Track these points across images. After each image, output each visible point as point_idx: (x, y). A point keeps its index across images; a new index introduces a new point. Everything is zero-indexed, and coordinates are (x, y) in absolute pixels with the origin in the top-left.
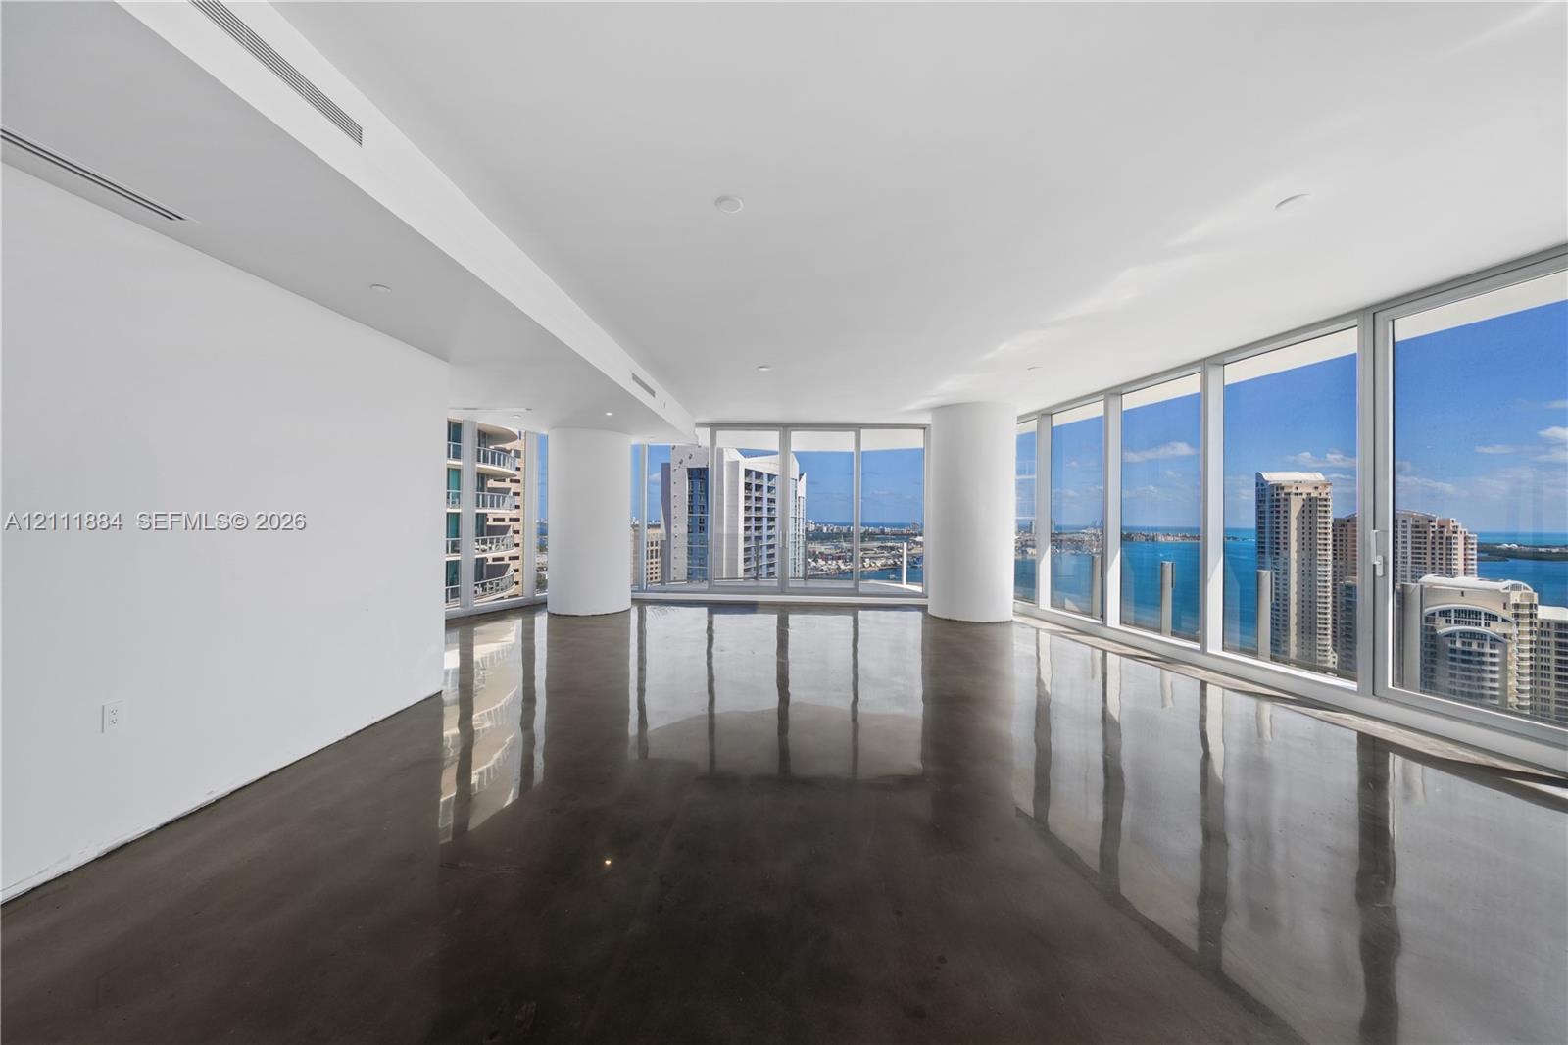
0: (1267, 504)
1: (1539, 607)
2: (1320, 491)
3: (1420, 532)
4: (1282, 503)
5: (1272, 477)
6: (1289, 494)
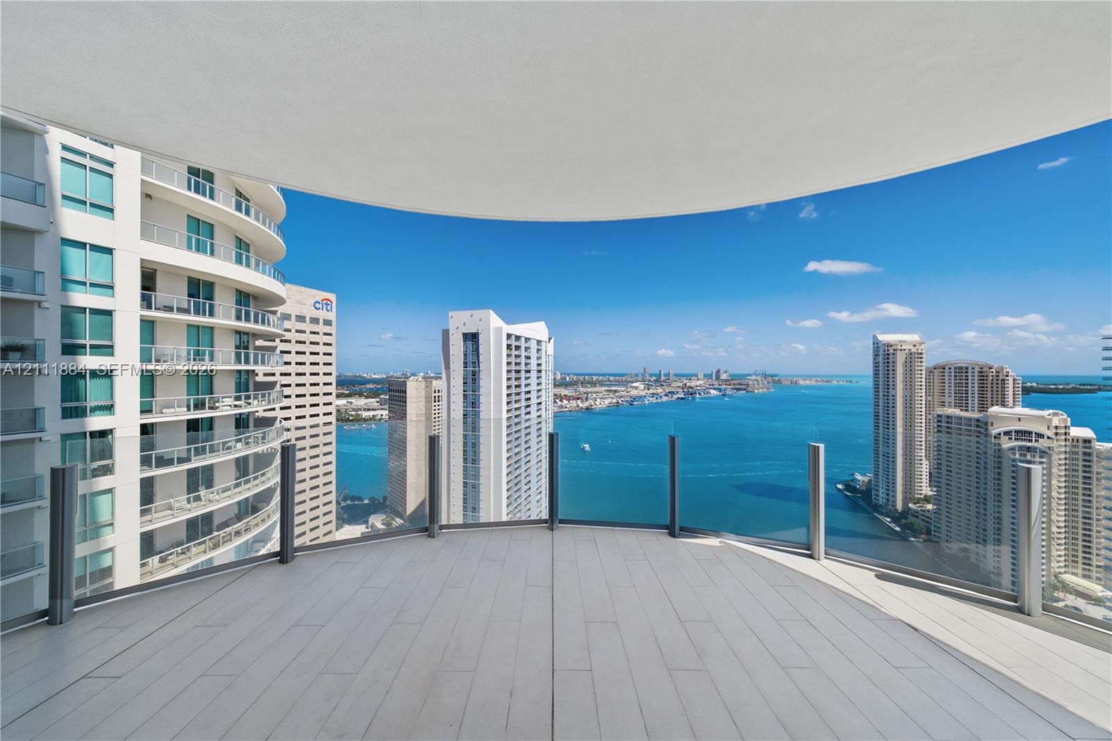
0: (881, 357)
1: (1071, 428)
2: (917, 348)
3: (983, 376)
4: (891, 356)
5: (884, 338)
6: (896, 350)
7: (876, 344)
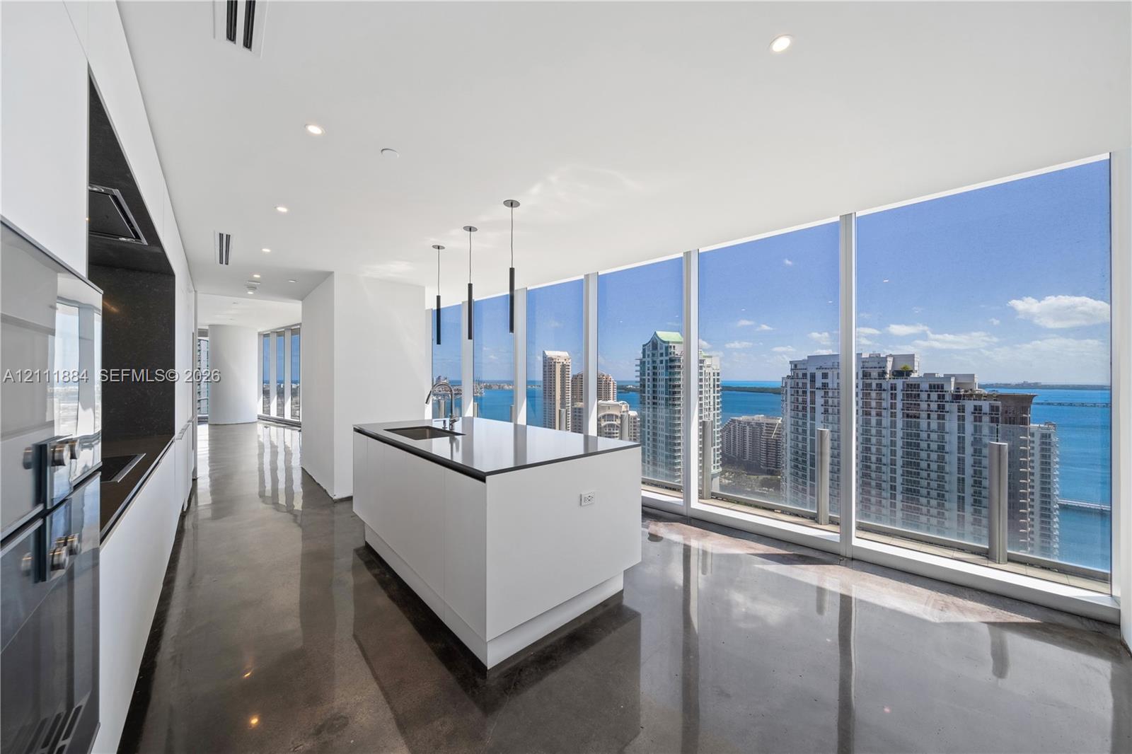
0: (547, 368)
2: (567, 361)
4: (553, 368)
5: (550, 353)
6: (555, 362)
7: (545, 357)
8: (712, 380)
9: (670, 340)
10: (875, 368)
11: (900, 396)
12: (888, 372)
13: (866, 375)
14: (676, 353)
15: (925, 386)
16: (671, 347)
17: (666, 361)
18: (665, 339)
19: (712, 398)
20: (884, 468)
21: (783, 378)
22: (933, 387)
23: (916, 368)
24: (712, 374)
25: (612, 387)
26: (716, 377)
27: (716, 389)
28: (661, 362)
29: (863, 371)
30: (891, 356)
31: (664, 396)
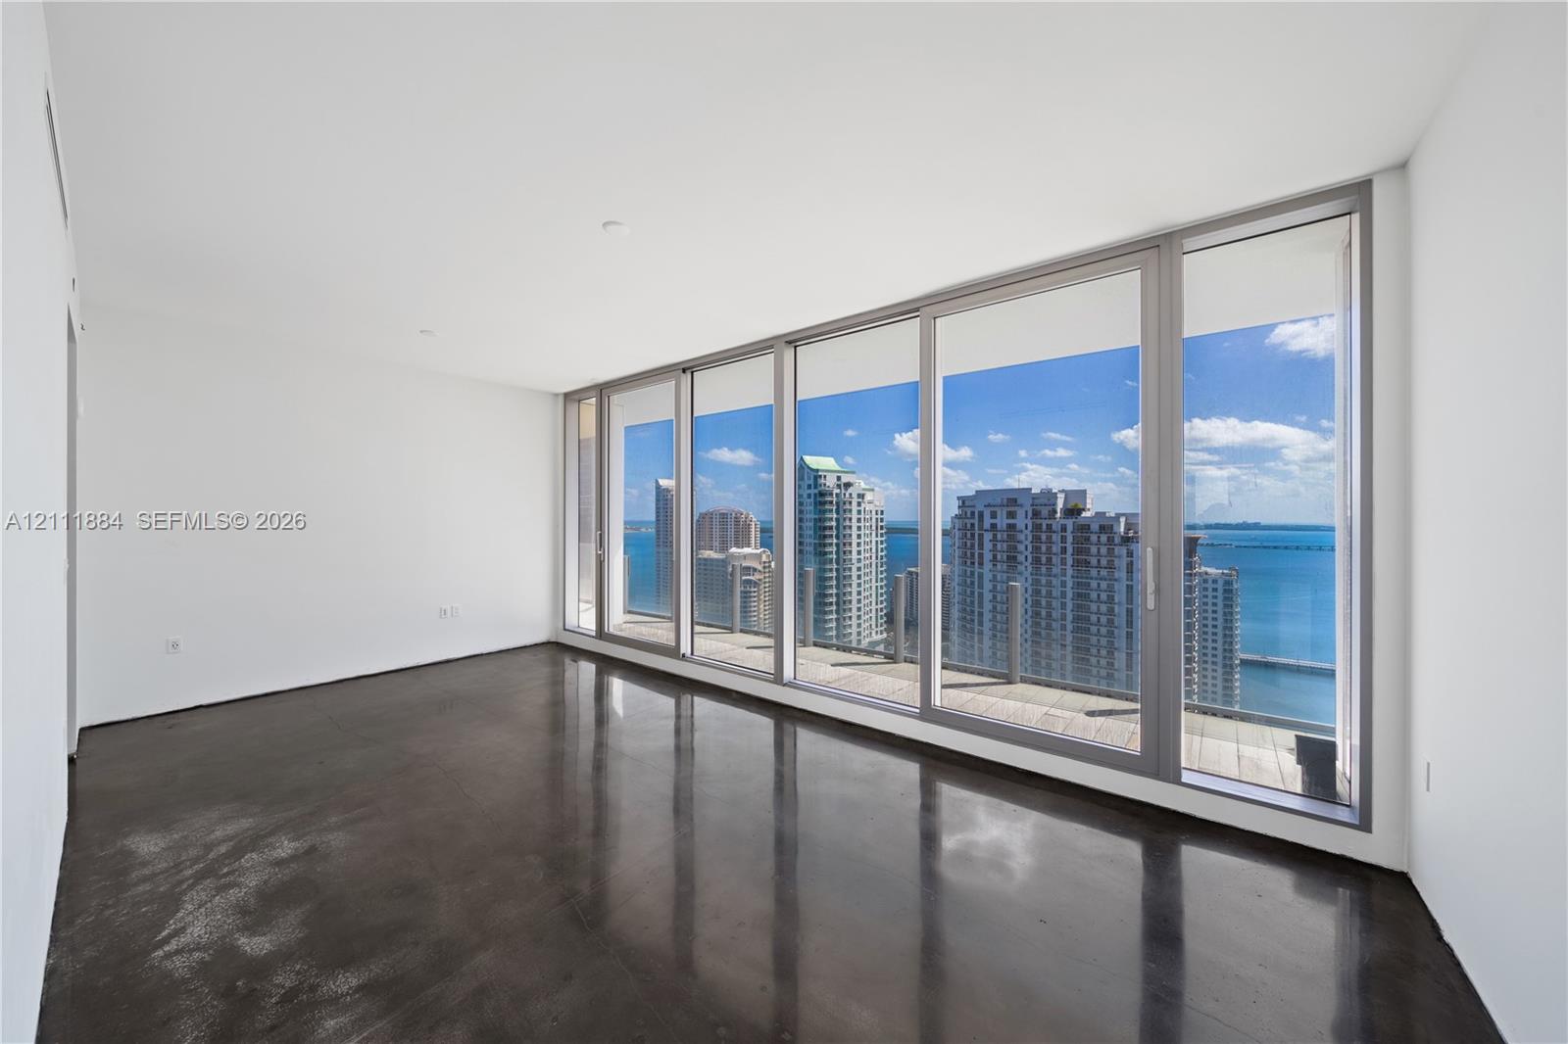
4: (669, 502)
7: (658, 487)
8: (874, 520)
9: (819, 468)
10: (1045, 505)
11: (1070, 539)
12: (1059, 511)
13: (1036, 514)
14: (828, 484)
15: (1095, 527)
16: (820, 476)
17: (815, 495)
18: (814, 467)
19: (874, 543)
20: (1054, 625)
21: (952, 518)
22: (1102, 528)
23: (1088, 506)
24: (874, 513)
25: (753, 530)
26: (879, 516)
27: (880, 531)
28: (809, 496)
29: (1033, 510)
30: (1063, 491)
31: (813, 541)
